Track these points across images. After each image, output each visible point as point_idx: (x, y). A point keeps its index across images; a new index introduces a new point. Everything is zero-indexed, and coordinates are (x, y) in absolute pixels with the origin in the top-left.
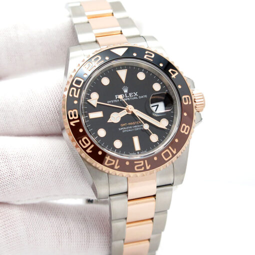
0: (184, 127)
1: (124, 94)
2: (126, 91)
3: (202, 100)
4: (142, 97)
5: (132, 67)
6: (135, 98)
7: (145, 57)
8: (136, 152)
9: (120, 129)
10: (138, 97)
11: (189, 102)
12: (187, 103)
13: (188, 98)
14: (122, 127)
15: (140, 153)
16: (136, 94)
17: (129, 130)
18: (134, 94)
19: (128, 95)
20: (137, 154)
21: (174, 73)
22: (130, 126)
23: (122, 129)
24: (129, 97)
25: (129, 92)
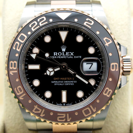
0: (107, 90)
1: (62, 52)
2: (64, 50)
3: (130, 67)
4: (77, 57)
5: (73, 29)
6: (71, 57)
7: (85, 24)
8: (62, 104)
9: (52, 82)
10: (73, 56)
11: (116, 69)
12: (114, 70)
13: (116, 65)
14: (55, 81)
15: (66, 105)
16: (72, 54)
17: (61, 84)
18: (70, 54)
19: (65, 53)
20: (63, 105)
21: (108, 41)
22: (61, 80)
23: (54, 82)
24: (66, 56)
25: (66, 51)
